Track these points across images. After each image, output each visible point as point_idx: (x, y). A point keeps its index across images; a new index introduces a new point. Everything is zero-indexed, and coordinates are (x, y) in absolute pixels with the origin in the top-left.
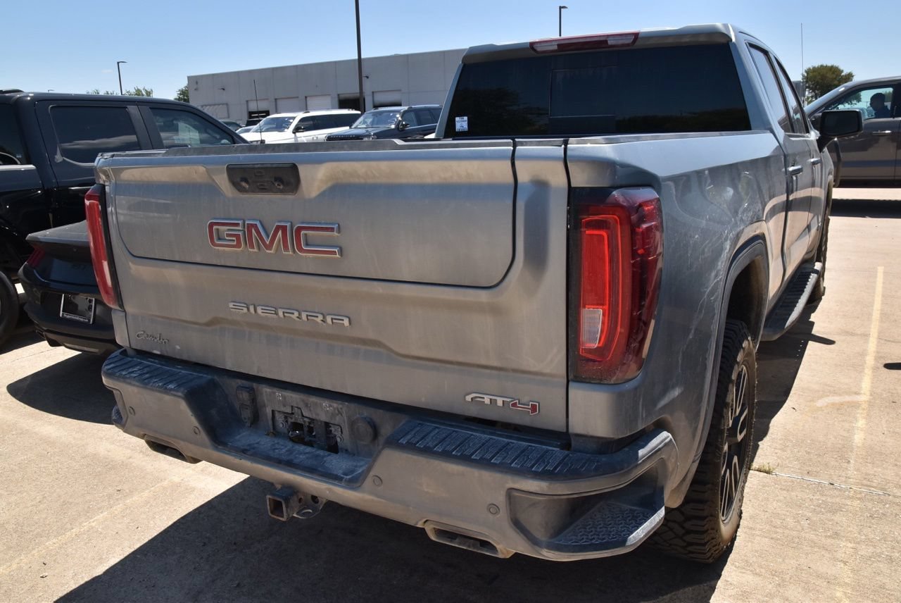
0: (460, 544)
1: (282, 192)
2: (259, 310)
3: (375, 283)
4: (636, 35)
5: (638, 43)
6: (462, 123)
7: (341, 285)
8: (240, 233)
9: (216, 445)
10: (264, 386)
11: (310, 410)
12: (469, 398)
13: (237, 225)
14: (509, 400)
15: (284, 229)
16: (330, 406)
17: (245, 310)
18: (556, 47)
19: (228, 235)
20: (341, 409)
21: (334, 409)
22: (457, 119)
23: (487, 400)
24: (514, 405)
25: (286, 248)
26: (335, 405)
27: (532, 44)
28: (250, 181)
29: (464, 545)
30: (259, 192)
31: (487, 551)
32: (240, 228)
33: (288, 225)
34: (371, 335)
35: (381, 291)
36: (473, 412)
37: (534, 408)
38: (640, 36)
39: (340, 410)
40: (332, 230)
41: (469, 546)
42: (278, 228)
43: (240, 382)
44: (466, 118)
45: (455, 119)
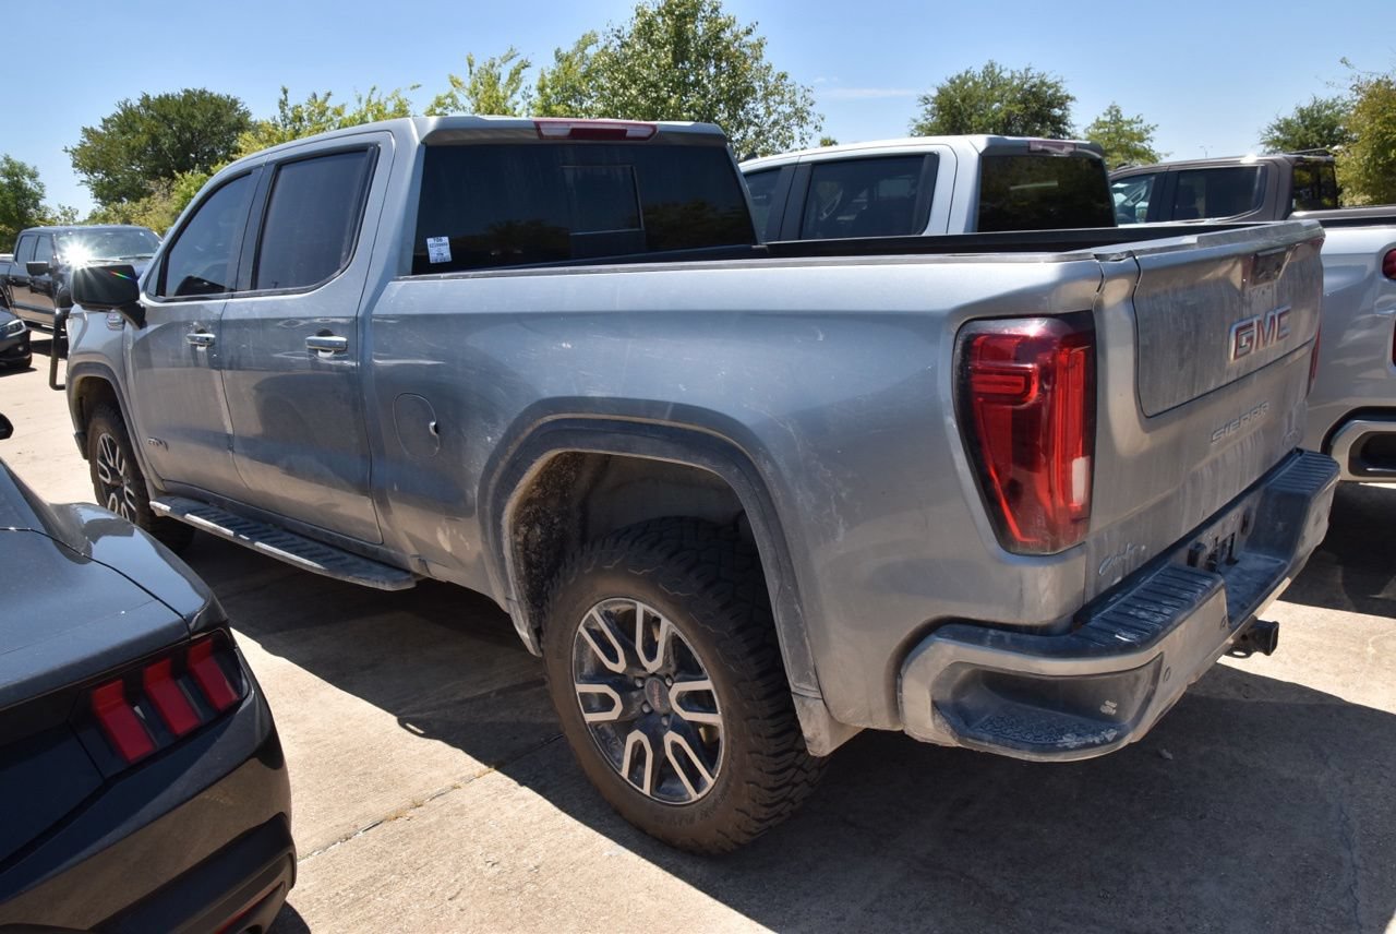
1: (1273, 279)
2: (1231, 430)
6: (439, 248)
11: (1224, 532)
17: (1222, 436)
19: (1245, 340)
22: (430, 241)
42: (1271, 319)
43: (1190, 545)
44: (445, 239)
45: (426, 242)
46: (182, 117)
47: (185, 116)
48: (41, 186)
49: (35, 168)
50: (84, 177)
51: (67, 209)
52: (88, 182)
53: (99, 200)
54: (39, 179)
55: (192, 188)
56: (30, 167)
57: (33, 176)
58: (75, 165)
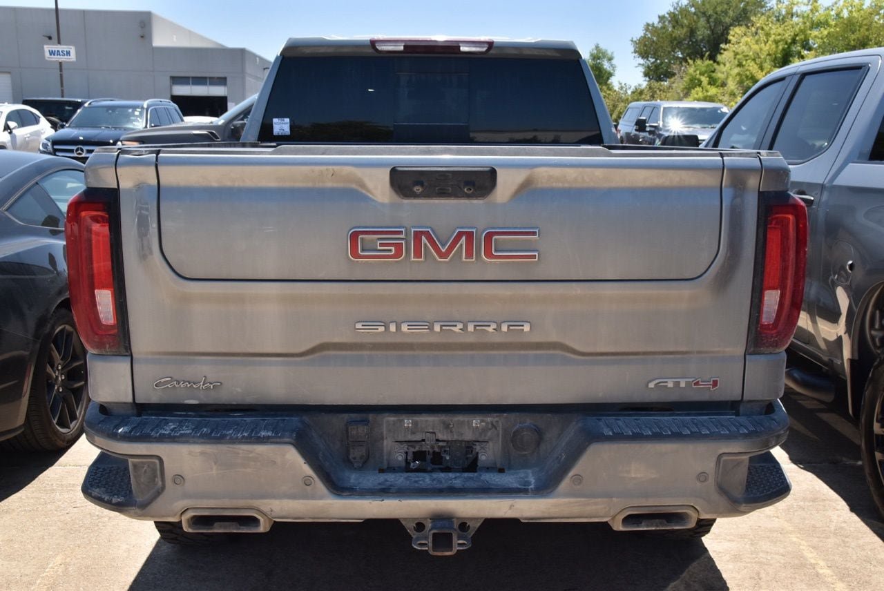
0: (648, 526)
1: (469, 196)
2: (405, 328)
3: (574, 284)
4: (490, 44)
5: (492, 52)
6: (281, 126)
7: (531, 290)
8: (403, 242)
9: (339, 493)
10: (387, 414)
11: (451, 432)
12: (651, 385)
13: (401, 232)
14: (691, 380)
15: (469, 236)
16: (482, 421)
17: (382, 329)
18: (402, 48)
19: (382, 245)
20: (497, 421)
21: (487, 423)
22: (275, 120)
23: (670, 385)
24: (697, 384)
25: (469, 255)
26: (489, 419)
27: (373, 43)
28: (425, 184)
29: (652, 526)
30: (436, 197)
31: (676, 526)
32: (403, 236)
33: (474, 231)
34: (554, 337)
35: (579, 292)
36: (654, 397)
37: (715, 384)
38: (495, 45)
39: (494, 423)
40: (534, 233)
41: (657, 526)
42: (460, 235)
43: (346, 416)
44: (287, 120)
45: (272, 121)
46: (716, 13)
47: (719, 13)
48: (614, 67)
49: (612, 53)
50: (641, 61)
51: (623, 85)
52: (643, 65)
53: (647, 79)
54: (614, 62)
55: (698, 72)
56: (609, 53)
57: (610, 59)
58: (635, 52)
